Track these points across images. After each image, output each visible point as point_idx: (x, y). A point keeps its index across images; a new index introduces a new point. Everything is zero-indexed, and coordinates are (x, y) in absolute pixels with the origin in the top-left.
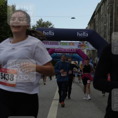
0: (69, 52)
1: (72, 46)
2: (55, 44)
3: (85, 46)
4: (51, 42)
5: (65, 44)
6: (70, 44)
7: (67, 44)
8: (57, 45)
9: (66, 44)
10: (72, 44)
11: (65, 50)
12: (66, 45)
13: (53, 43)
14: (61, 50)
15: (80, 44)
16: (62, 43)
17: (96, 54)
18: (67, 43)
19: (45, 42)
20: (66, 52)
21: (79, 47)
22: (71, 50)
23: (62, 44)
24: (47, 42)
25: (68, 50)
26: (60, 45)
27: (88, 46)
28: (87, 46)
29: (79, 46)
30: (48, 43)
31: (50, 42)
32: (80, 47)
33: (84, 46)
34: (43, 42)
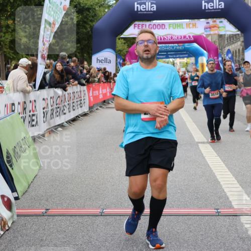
0: (181, 40)
1: (191, 29)
2: (159, 28)
3: (219, 28)
4: (151, 25)
5: (178, 26)
6: (189, 26)
7: (183, 27)
8: (162, 29)
9: (180, 26)
10: (193, 25)
11: (172, 38)
12: (180, 28)
13: (154, 26)
14: (164, 38)
15: (208, 25)
16: (172, 25)
17: (226, 41)
18: (182, 24)
19: (139, 25)
20: (175, 40)
21: (206, 31)
22: (185, 37)
23: (173, 28)
24: (142, 25)
25: (178, 38)
26: (169, 28)
27: (225, 27)
28: (223, 27)
29: (207, 28)
30: (144, 26)
31: (149, 25)
32: (209, 29)
33: (217, 29)
34: (135, 25)
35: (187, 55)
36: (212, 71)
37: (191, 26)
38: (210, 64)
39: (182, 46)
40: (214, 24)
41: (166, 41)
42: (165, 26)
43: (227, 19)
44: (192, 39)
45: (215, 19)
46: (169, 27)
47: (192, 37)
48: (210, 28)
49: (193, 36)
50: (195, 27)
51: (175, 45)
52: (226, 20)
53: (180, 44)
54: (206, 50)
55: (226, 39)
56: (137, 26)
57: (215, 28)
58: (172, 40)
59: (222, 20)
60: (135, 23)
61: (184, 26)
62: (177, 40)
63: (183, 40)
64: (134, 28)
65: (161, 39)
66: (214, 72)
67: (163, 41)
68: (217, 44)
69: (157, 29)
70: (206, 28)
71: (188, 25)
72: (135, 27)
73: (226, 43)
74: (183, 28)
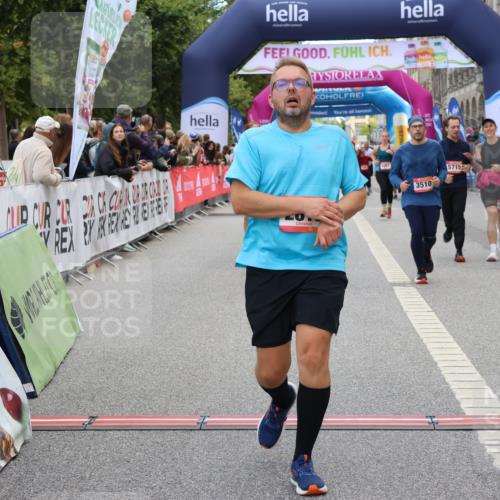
0: (358, 80)
1: (379, 57)
2: (314, 55)
3: (433, 55)
4: (297, 49)
5: (352, 52)
6: (374, 52)
7: (363, 53)
8: (321, 57)
9: (356, 53)
10: (382, 51)
11: (340, 75)
12: (356, 56)
13: (305, 52)
14: (325, 77)
15: (412, 49)
16: (340, 51)
17: (448, 81)
18: (360, 48)
19: (274, 49)
20: (346, 80)
21: (408, 62)
22: (365, 74)
23: (342, 55)
24: (281, 49)
25: (352, 76)
26: (335, 57)
27: (445, 54)
28: (442, 54)
29: (409, 56)
30: (285, 52)
31: (295, 51)
32: (413, 59)
33: (430, 57)
34: (266, 49)
35: (370, 111)
36: (419, 140)
37: (378, 51)
38: (416, 126)
39: (361, 91)
40: (424, 47)
41: (327, 81)
42: (325, 52)
43: (450, 39)
44: (381, 78)
45: (425, 39)
46: (335, 54)
47: (379, 73)
48: (416, 55)
49: (383, 73)
50: (387, 55)
51: (346, 89)
52: (448, 40)
53: (355, 88)
54: (407, 100)
55: (448, 77)
56: (270, 51)
57: (426, 56)
58: (340, 81)
59: (441, 39)
60: (267, 46)
61: (365, 51)
62: (351, 80)
63: (362, 79)
64: (265, 56)
65: (318, 78)
66: (422, 142)
67: (321, 81)
68: (431, 89)
69: (310, 58)
70: (407, 56)
71: (372, 50)
72: (266, 53)
73: (448, 86)
74: (362, 56)
